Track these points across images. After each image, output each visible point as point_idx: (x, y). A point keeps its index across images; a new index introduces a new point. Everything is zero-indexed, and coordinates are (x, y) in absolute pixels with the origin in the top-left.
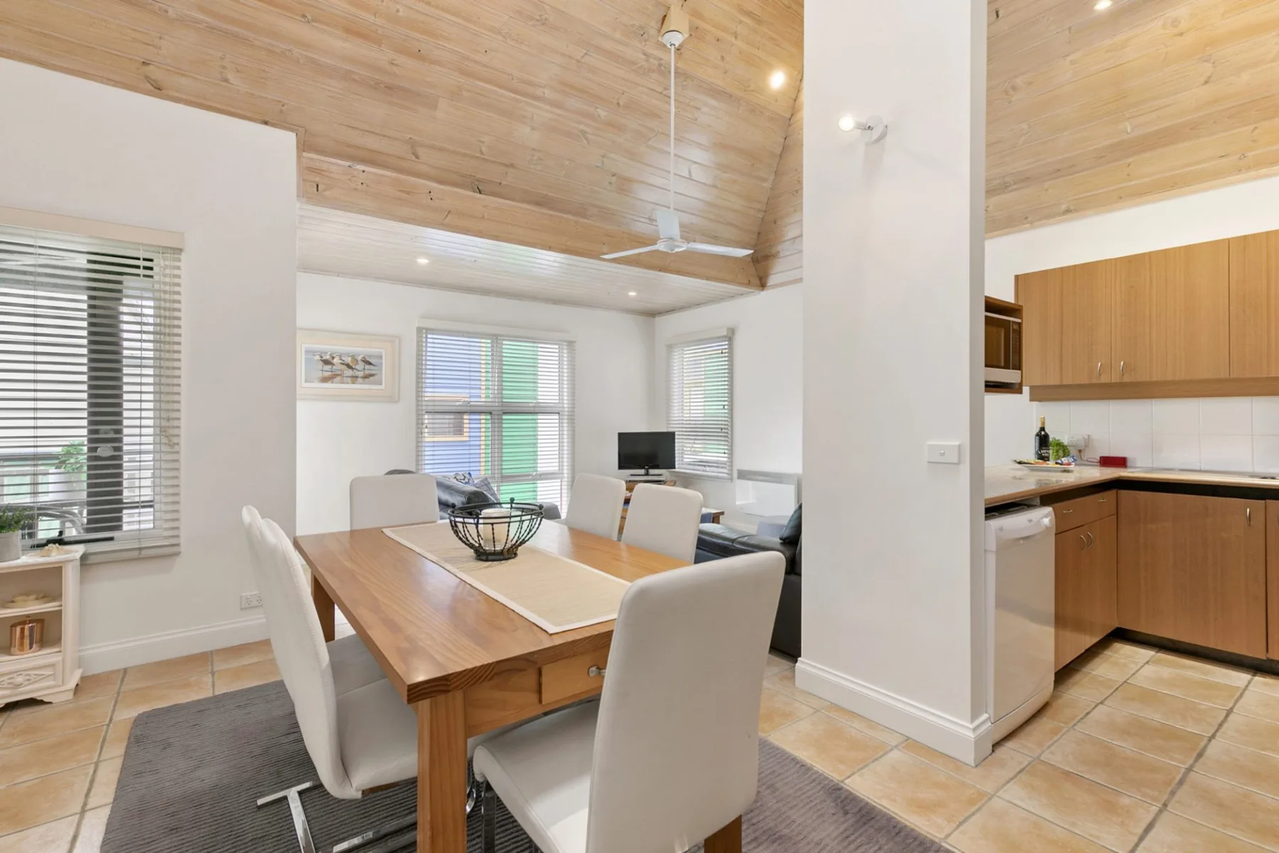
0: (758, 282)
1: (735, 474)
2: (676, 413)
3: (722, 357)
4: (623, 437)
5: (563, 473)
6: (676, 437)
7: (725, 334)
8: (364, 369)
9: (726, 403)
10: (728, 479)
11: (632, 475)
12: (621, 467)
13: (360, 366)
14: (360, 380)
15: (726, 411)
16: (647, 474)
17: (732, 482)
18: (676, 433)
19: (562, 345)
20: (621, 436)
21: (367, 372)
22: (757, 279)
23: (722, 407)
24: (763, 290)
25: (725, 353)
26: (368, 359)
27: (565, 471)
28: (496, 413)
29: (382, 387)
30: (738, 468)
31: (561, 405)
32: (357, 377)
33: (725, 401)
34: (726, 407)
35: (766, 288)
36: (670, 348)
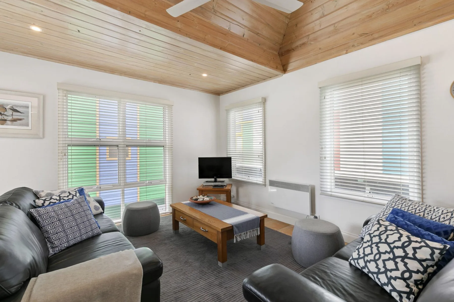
0: (282, 68)
1: (268, 183)
2: (231, 147)
3: (258, 115)
4: (201, 160)
5: (166, 181)
6: (232, 160)
7: (261, 101)
8: (12, 115)
9: (261, 141)
10: (263, 185)
11: (207, 182)
12: (200, 177)
13: (9, 112)
14: (8, 122)
15: (261, 146)
16: (216, 181)
17: (265, 187)
18: (232, 158)
19: (165, 107)
20: (200, 159)
21: (15, 117)
22: (282, 66)
23: (259, 143)
24: (285, 73)
25: (260, 112)
26: (15, 108)
27: (167, 180)
28: (121, 146)
29: (30, 128)
30: (270, 179)
31: (164, 142)
32: (6, 120)
33: (260, 140)
34: (261, 143)
35: (286, 72)
36: (228, 111)
